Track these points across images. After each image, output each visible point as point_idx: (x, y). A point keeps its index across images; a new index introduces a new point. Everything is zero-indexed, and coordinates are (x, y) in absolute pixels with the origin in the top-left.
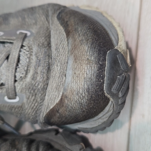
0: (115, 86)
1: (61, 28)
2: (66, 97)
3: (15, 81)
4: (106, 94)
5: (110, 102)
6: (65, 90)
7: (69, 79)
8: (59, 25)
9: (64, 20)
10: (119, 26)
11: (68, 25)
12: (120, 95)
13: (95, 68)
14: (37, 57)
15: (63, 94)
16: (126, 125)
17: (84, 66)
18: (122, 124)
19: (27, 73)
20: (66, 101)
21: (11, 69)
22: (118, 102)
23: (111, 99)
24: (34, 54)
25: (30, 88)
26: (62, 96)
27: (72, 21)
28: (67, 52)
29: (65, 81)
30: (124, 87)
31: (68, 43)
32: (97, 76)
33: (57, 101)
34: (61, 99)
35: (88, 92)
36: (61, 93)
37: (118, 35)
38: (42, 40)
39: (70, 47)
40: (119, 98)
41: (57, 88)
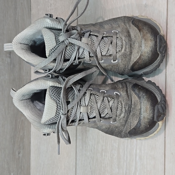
0: (161, 49)
1: (136, 28)
2: (142, 55)
3: (117, 53)
4: (158, 52)
5: (160, 56)
6: (142, 52)
7: (143, 47)
8: (134, 27)
9: (136, 25)
10: (160, 25)
11: (139, 27)
12: (163, 52)
13: (153, 42)
14: (125, 42)
15: (141, 54)
16: (164, 71)
17: (149, 42)
18: (162, 71)
19: (122, 49)
20: (142, 57)
21: (114, 48)
22: (163, 55)
23: (160, 54)
24: (123, 40)
25: (124, 55)
26: (140, 55)
27: (140, 25)
28: (141, 38)
29: (141, 49)
30: (165, 49)
31: (141, 34)
32: (154, 45)
33: (138, 58)
34: (140, 56)
35: (151, 52)
36: (140, 54)
37: (160, 29)
38: (126, 34)
39: (142, 36)
40: (163, 54)
41: (138, 52)
